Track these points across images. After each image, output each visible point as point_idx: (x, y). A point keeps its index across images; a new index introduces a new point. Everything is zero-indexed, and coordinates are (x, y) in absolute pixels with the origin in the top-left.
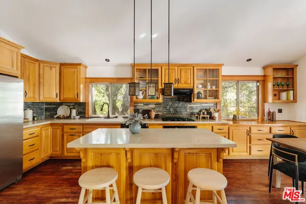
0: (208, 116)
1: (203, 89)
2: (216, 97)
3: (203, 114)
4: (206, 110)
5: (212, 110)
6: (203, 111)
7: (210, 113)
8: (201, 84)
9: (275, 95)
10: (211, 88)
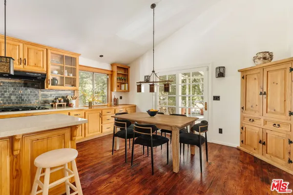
0: (65, 104)
1: (60, 75)
2: (74, 85)
3: (60, 102)
4: (63, 97)
5: (69, 98)
6: (60, 99)
7: (67, 101)
8: (57, 70)
9: (118, 86)
10: (68, 75)
